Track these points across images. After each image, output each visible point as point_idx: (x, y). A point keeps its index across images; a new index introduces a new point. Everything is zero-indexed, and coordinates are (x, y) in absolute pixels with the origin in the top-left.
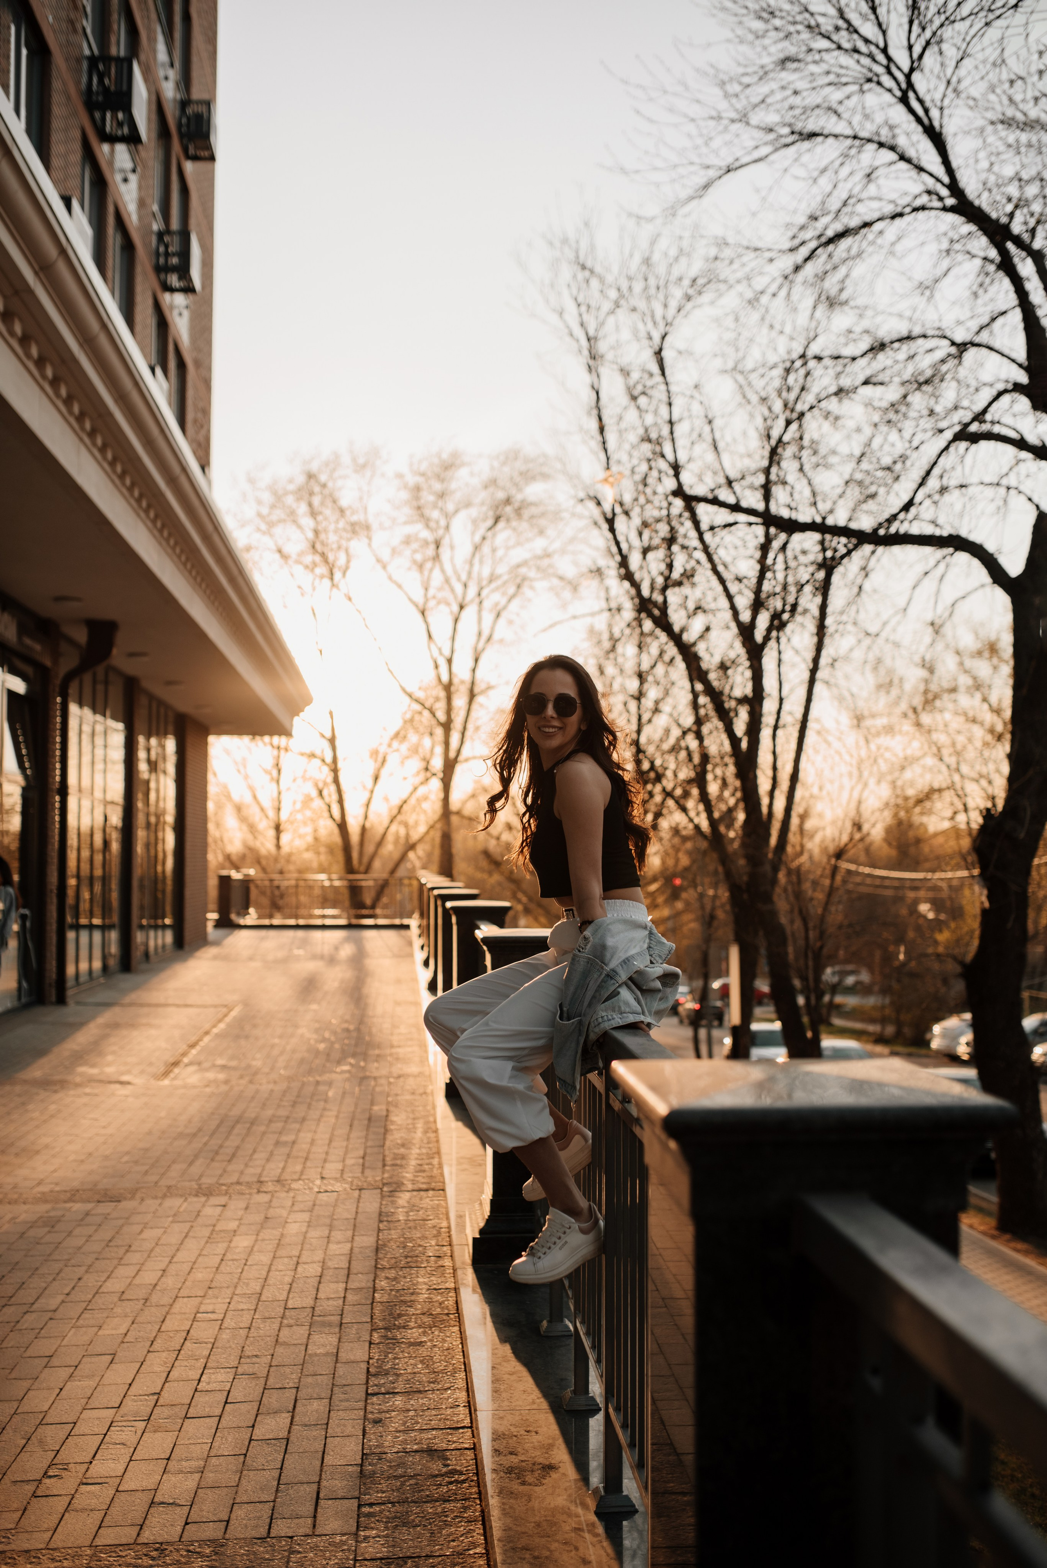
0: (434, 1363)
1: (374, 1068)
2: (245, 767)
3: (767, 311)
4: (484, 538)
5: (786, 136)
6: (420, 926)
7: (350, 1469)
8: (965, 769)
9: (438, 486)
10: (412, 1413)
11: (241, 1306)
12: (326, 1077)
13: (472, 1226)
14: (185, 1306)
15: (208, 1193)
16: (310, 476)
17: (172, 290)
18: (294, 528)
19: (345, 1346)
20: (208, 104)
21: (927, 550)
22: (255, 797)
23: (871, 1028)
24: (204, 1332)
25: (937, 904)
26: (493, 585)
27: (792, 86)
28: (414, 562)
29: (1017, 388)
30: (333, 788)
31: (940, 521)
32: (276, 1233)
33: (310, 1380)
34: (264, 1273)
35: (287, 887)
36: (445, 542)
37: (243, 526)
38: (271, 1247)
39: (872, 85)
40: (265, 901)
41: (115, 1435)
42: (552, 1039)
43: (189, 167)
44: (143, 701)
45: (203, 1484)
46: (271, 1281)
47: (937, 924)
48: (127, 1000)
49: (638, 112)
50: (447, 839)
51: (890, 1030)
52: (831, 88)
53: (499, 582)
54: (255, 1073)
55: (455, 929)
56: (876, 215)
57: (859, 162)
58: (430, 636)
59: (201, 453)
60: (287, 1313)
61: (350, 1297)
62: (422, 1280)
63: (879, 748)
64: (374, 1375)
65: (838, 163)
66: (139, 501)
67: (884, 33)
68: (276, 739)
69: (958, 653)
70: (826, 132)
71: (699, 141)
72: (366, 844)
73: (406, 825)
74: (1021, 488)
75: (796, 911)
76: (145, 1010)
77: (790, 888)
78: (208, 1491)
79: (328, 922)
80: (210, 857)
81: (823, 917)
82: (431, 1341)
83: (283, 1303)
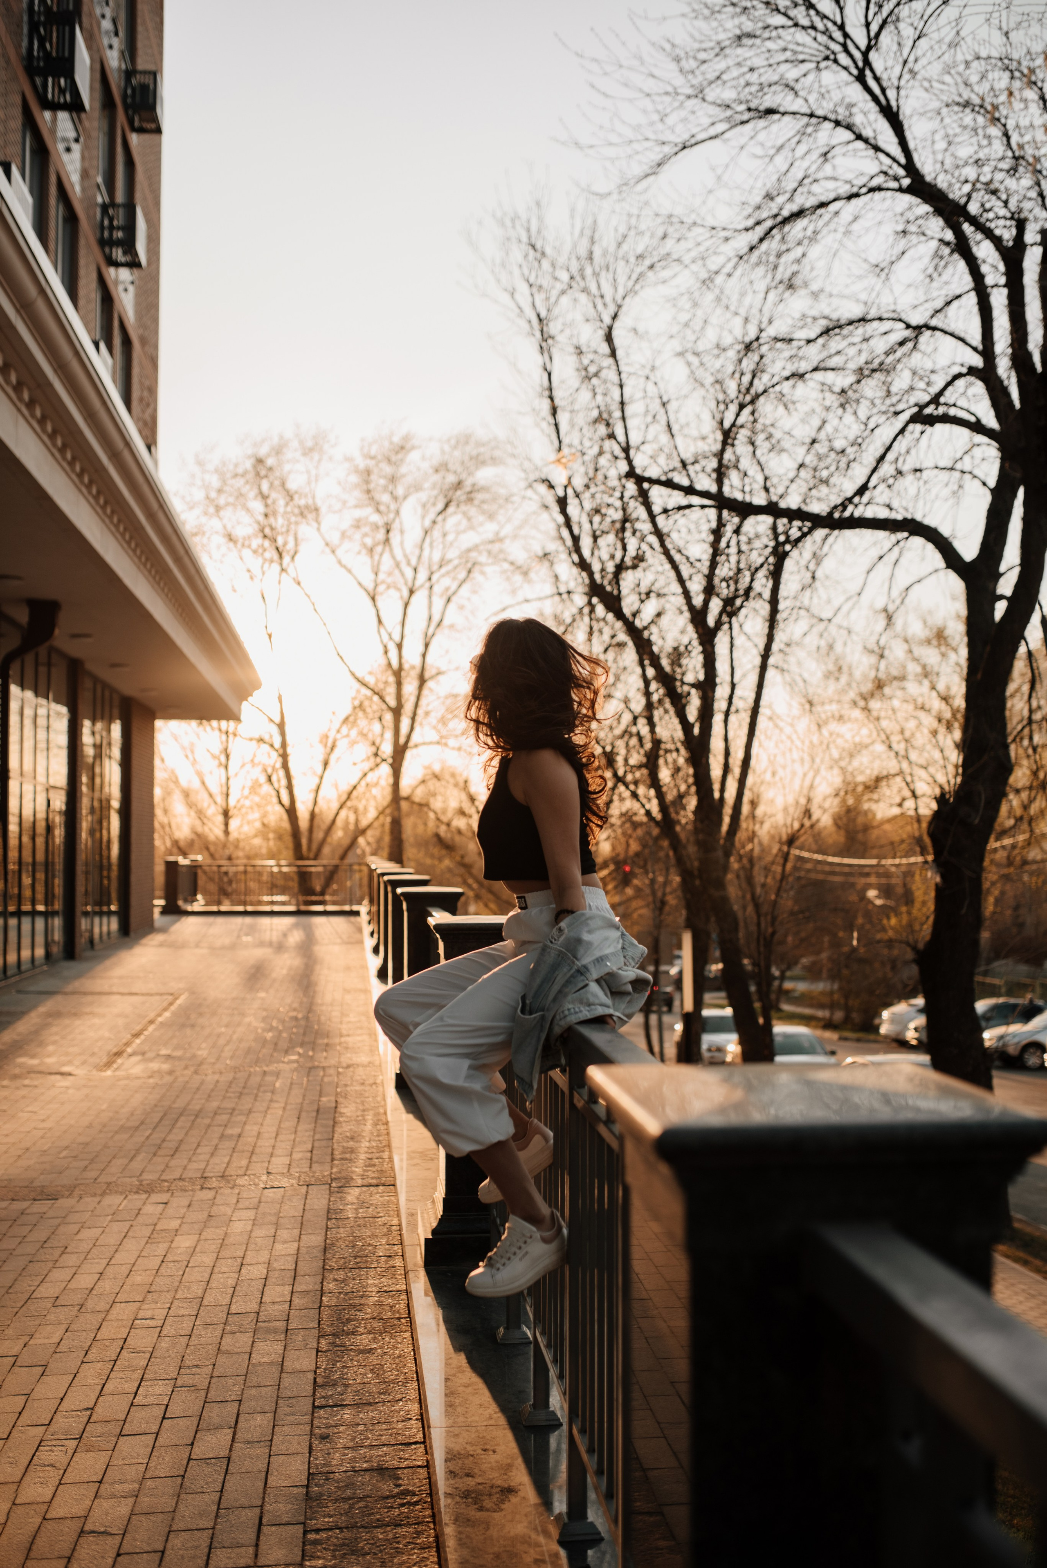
0: (384, 1372)
1: (321, 1058)
2: (192, 752)
3: (722, 292)
4: (434, 522)
5: (741, 113)
6: (369, 913)
7: (296, 1491)
8: (913, 756)
9: (388, 469)
10: (361, 1428)
11: (182, 1312)
12: (273, 1067)
13: (424, 1226)
14: (124, 1312)
15: (149, 1189)
16: (260, 461)
17: (117, 264)
18: (243, 513)
19: (291, 1355)
20: (154, 75)
21: (881, 534)
22: (203, 783)
23: (820, 1013)
24: (142, 1340)
25: (886, 891)
26: (443, 570)
27: (749, 63)
28: (364, 545)
29: (972, 371)
30: (282, 773)
31: (895, 505)
32: (221, 1232)
33: (253, 1392)
34: (207, 1276)
35: (236, 873)
36: (396, 526)
37: (191, 508)
38: (214, 1247)
39: (830, 63)
40: (213, 887)
41: (44, 1456)
42: (511, 1034)
43: (134, 139)
44: (88, 683)
45: (137, 1510)
46: (213, 1284)
47: (885, 910)
48: (70, 988)
49: (593, 86)
50: (396, 825)
51: (839, 1015)
52: (788, 65)
53: (450, 567)
54: (201, 1064)
55: (406, 914)
56: (832, 196)
57: (815, 139)
58: (380, 622)
59: (147, 432)
60: (230, 1319)
61: (297, 1301)
62: (372, 1282)
63: (831, 734)
64: (321, 1386)
65: (796, 139)
67: (841, 9)
68: (224, 724)
69: (906, 641)
70: (782, 109)
71: (656, 117)
72: (315, 830)
73: (356, 811)
74: (976, 472)
75: (748, 896)
76: (89, 998)
77: (742, 873)
78: (143, 1518)
79: (276, 908)
80: (157, 843)
81: (775, 903)
82: (382, 1347)
83: (225, 1308)
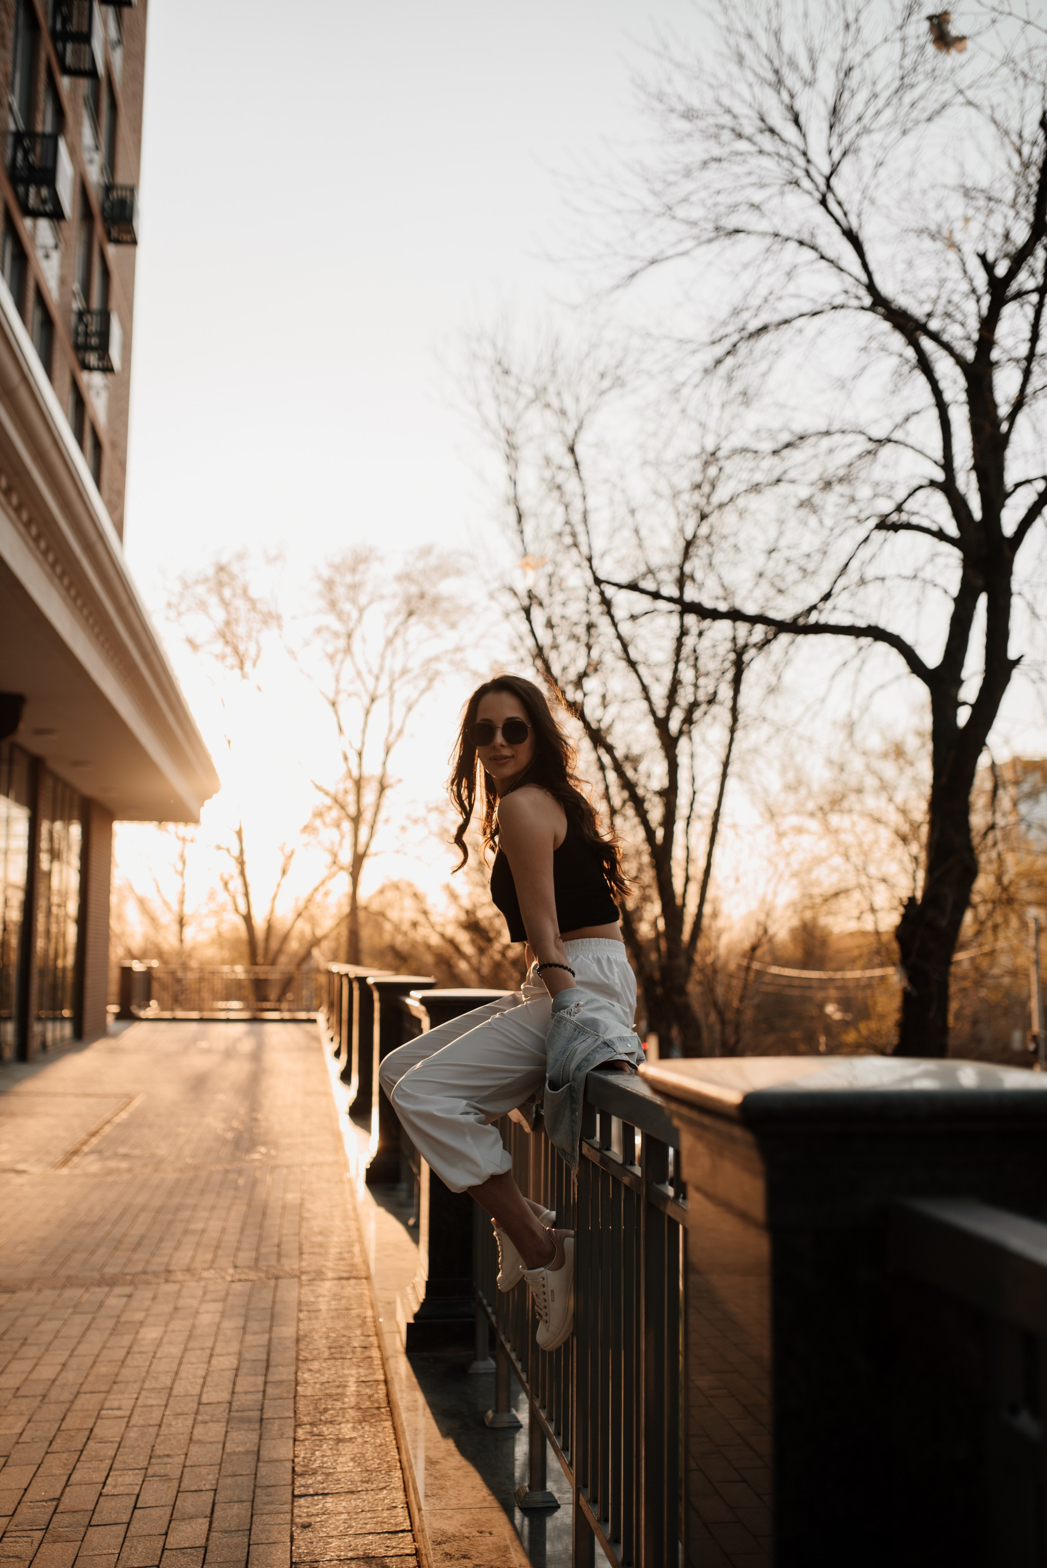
0: (366, 1461)
1: (285, 1157)
3: (687, 403)
4: (397, 632)
5: (709, 231)
6: (329, 1020)
8: (872, 870)
9: (349, 579)
10: (344, 1516)
11: (150, 1402)
13: (405, 1311)
14: (88, 1403)
15: (112, 1282)
16: (221, 569)
17: (90, 369)
18: (203, 616)
19: (267, 1444)
20: (132, 190)
22: (158, 890)
24: (109, 1430)
25: (845, 1004)
26: (406, 678)
27: (715, 186)
28: (325, 653)
29: (933, 483)
30: (239, 880)
31: (859, 613)
32: (188, 1324)
33: (229, 1481)
34: (175, 1366)
35: (190, 981)
38: (181, 1339)
39: (792, 187)
40: (167, 994)
41: (8, 1547)
43: (112, 250)
44: (48, 783)
46: (183, 1374)
47: (844, 1024)
48: (23, 1089)
49: (566, 203)
50: (353, 934)
52: (754, 188)
53: (411, 676)
54: (160, 1162)
55: (377, 1006)
56: (795, 312)
57: (780, 259)
58: (341, 729)
60: (202, 1408)
62: (349, 1373)
63: (791, 845)
64: (301, 1475)
65: (761, 258)
66: (53, 566)
67: (804, 136)
68: (181, 827)
69: (865, 753)
70: (748, 229)
71: (626, 234)
72: (271, 939)
73: (313, 920)
75: (711, 1004)
76: (42, 1099)
77: (704, 984)
79: (231, 1015)
80: (112, 948)
81: (738, 1011)
82: (362, 1436)
83: (196, 1399)
